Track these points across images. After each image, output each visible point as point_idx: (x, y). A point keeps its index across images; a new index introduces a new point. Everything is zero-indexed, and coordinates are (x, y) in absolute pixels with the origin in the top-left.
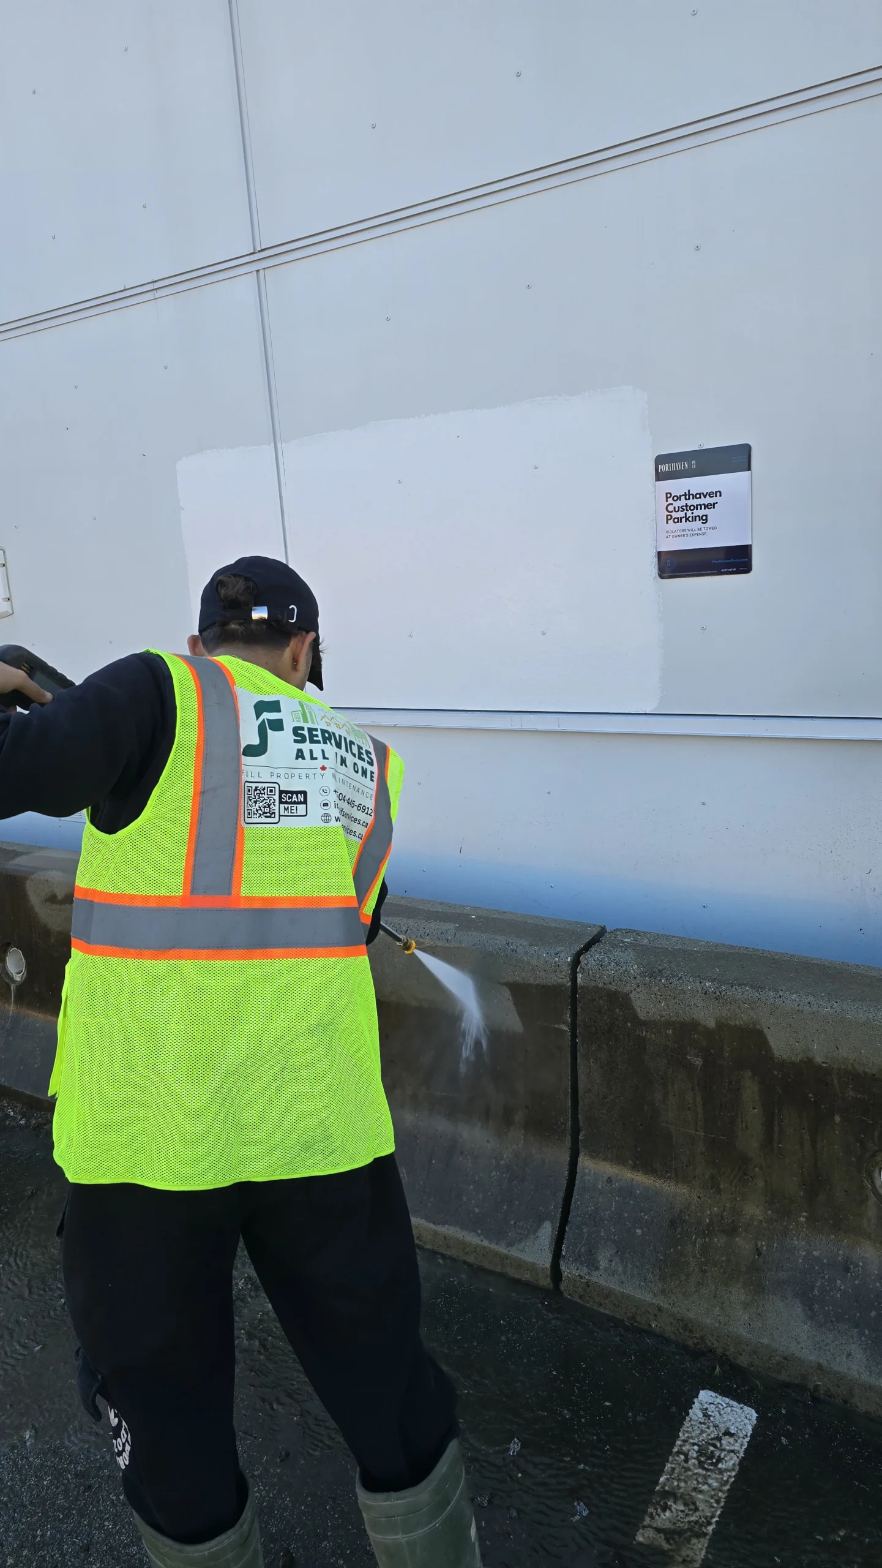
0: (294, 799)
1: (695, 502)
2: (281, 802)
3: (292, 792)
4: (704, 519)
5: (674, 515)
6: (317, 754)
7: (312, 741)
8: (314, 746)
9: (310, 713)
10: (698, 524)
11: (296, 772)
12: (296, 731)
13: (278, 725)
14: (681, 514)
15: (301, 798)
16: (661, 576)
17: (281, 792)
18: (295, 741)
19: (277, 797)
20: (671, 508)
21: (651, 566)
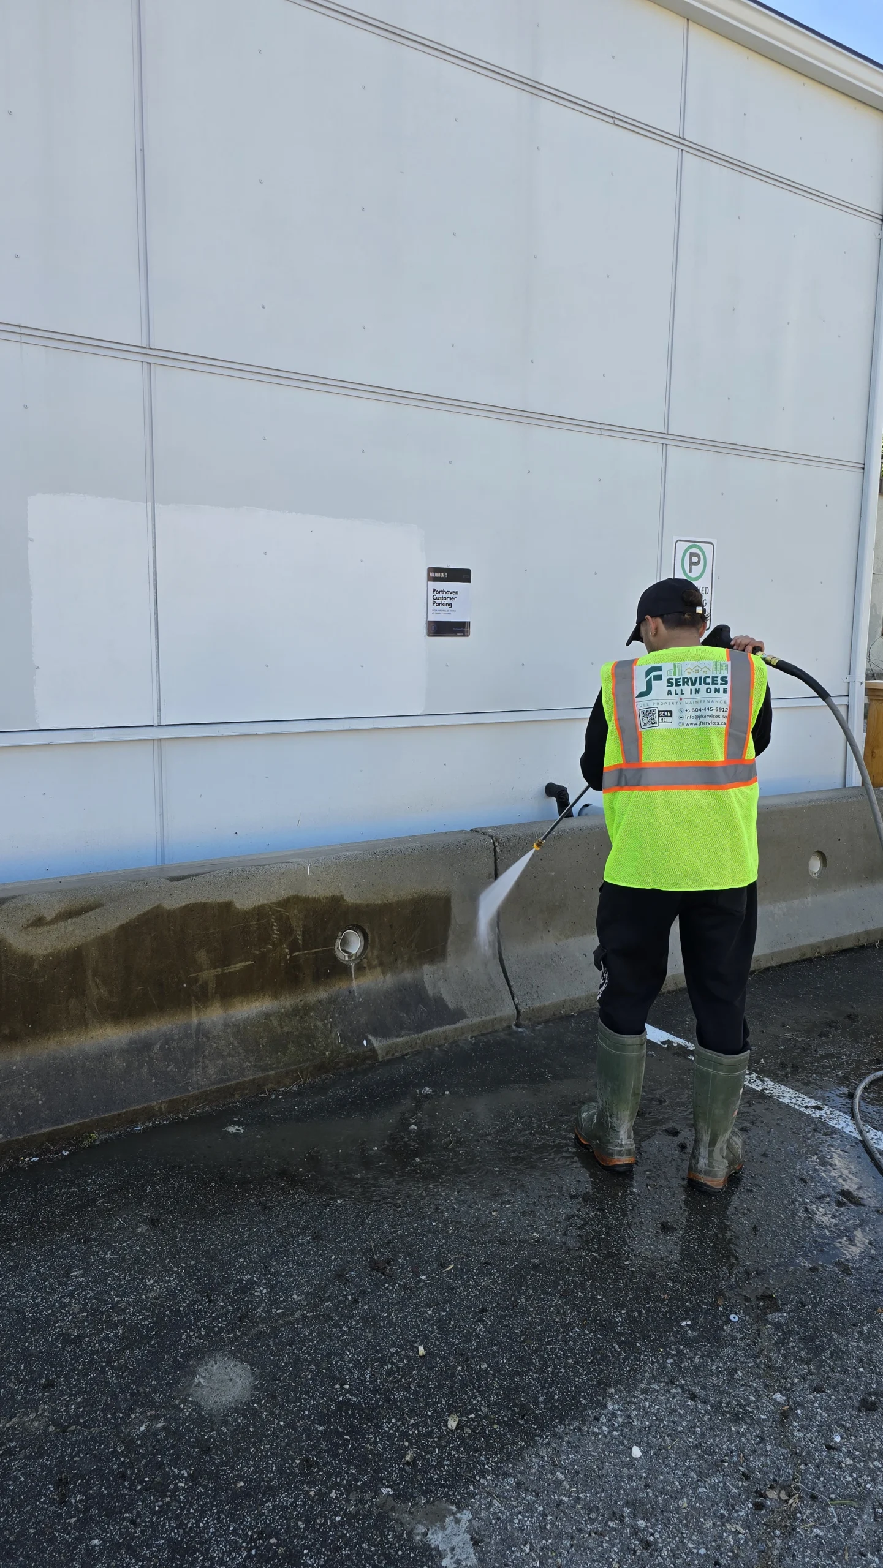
0: (666, 714)
1: (445, 595)
2: (659, 716)
3: (665, 712)
4: (450, 605)
5: (437, 601)
6: (679, 692)
7: (677, 685)
8: (677, 688)
9: (679, 670)
10: (447, 607)
11: (667, 701)
12: (669, 681)
13: (659, 678)
14: (439, 601)
15: (669, 714)
16: (429, 636)
17: (659, 712)
18: (668, 686)
19: (657, 714)
20: (435, 597)
21: (423, 629)
